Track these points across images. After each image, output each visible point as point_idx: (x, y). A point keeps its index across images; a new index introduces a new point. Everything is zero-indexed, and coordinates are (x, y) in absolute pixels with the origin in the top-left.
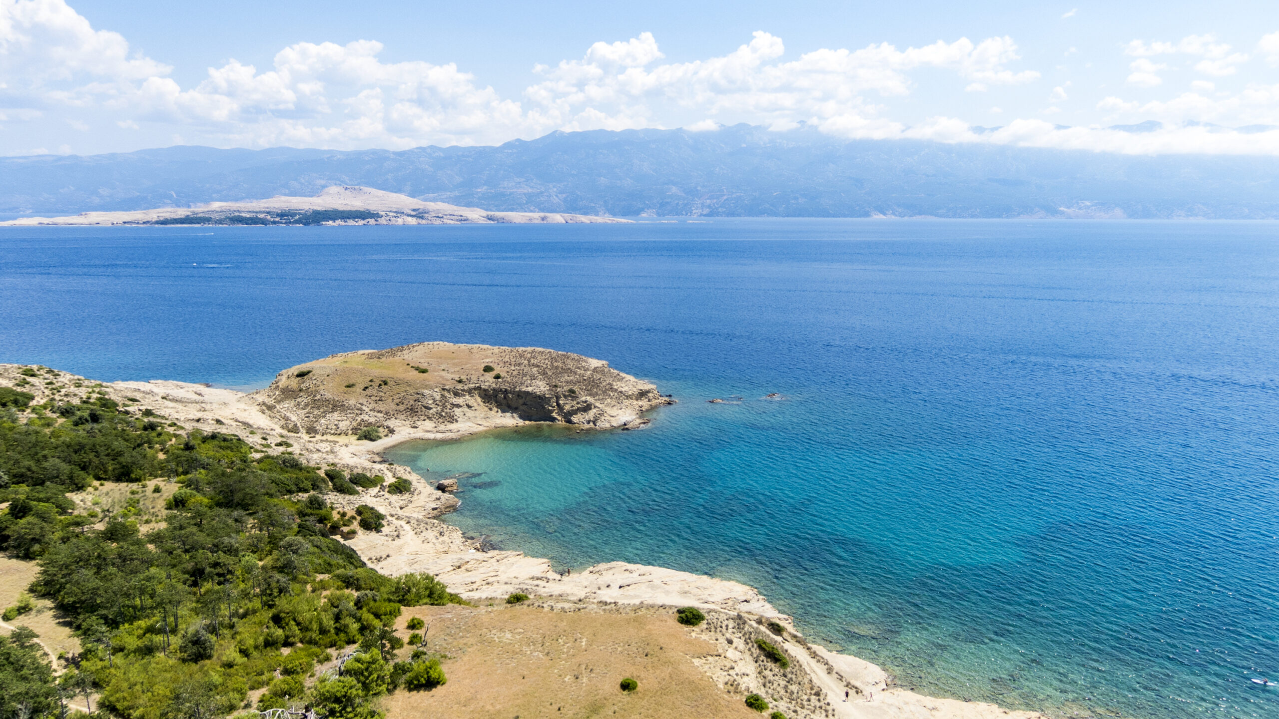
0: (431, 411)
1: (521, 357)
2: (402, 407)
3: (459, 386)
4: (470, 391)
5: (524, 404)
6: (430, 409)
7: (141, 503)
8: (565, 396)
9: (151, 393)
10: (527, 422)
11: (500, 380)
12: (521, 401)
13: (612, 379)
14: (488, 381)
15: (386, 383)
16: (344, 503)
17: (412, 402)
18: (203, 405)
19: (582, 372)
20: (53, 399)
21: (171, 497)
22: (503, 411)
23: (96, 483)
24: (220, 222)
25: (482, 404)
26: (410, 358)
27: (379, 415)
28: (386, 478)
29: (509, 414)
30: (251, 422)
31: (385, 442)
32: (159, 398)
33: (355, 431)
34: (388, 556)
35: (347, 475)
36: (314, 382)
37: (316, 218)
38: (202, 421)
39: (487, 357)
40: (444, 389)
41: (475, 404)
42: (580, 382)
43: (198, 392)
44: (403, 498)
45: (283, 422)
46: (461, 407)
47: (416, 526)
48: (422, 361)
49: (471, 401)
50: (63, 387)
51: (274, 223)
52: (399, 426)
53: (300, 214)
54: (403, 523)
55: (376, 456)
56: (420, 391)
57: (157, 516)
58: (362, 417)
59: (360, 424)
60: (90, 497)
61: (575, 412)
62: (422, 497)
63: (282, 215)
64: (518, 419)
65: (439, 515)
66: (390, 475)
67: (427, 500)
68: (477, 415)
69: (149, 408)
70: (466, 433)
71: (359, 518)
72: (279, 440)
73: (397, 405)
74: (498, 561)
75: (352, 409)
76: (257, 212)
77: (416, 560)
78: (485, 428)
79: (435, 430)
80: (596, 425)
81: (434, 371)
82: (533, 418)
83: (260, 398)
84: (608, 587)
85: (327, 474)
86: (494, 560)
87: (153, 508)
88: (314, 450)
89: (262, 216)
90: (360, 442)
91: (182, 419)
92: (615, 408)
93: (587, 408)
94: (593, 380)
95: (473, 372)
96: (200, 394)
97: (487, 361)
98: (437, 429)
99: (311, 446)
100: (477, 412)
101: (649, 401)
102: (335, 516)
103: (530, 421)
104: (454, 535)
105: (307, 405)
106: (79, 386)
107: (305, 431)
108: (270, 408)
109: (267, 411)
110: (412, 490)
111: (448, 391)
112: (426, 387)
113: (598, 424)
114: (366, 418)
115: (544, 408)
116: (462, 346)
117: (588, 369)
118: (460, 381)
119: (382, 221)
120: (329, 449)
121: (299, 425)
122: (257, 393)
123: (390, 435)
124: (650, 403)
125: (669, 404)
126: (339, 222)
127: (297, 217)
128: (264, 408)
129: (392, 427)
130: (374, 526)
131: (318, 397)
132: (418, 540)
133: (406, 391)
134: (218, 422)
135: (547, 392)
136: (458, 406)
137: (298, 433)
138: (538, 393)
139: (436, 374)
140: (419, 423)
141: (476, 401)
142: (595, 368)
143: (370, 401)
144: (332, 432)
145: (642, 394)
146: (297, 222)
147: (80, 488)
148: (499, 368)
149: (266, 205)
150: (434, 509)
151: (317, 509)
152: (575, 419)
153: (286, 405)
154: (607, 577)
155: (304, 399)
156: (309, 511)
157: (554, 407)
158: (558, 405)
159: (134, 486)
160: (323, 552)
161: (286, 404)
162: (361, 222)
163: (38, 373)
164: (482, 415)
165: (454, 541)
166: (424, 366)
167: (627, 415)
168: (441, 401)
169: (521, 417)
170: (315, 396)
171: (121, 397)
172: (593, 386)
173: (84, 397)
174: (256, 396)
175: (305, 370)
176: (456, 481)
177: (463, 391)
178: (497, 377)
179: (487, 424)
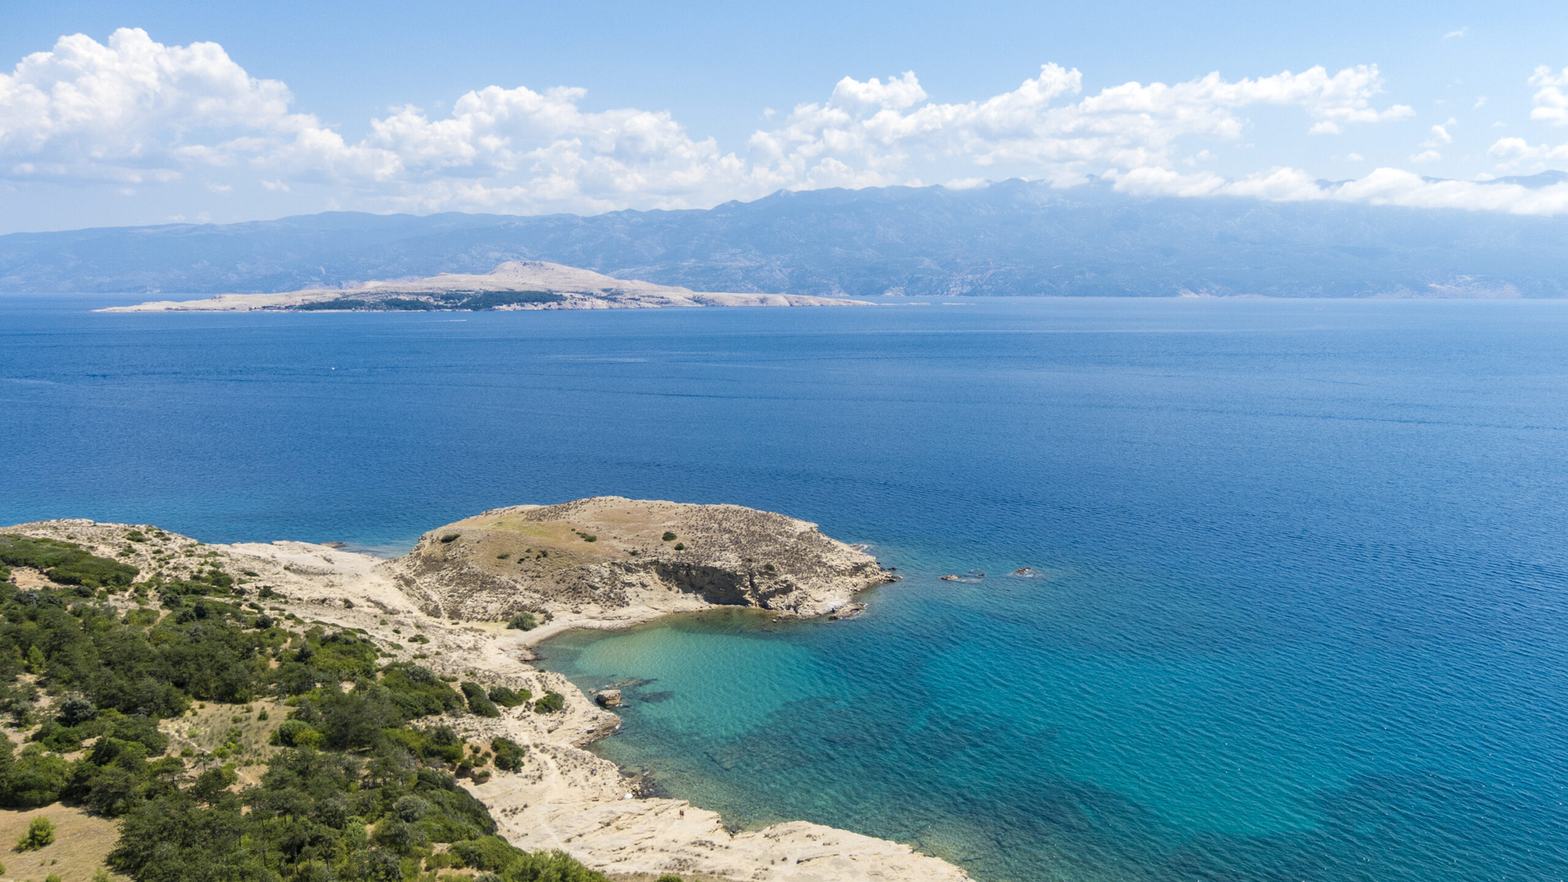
0: (598, 592)
1: (710, 519)
2: (563, 586)
3: (633, 560)
4: (645, 567)
5: (711, 583)
6: (597, 588)
7: (244, 735)
8: (761, 574)
9: (272, 562)
10: (714, 606)
11: (682, 552)
12: (707, 579)
13: (820, 550)
14: (668, 553)
15: (545, 555)
16: (481, 729)
17: (575, 580)
18: (332, 577)
19: (785, 539)
20: (160, 574)
21: (277, 729)
22: (685, 592)
23: (195, 704)
24: (375, 306)
25: (659, 582)
26: (576, 521)
27: (537, 596)
28: (533, 693)
29: (691, 595)
30: (385, 602)
31: (539, 632)
32: (280, 569)
33: (506, 615)
34: (526, 806)
35: (486, 689)
36: (462, 550)
37: (488, 301)
38: (328, 602)
39: (669, 518)
40: (613, 564)
41: (651, 583)
42: (780, 554)
43: (328, 557)
44: (552, 718)
45: (422, 602)
46: (634, 585)
47: (562, 763)
48: (590, 524)
49: (647, 579)
50: (172, 557)
51: (438, 307)
52: (559, 611)
53: (468, 296)
54: (547, 757)
55: (528, 652)
56: (585, 566)
57: (260, 755)
58: (515, 597)
59: (512, 607)
60: (186, 726)
61: (772, 594)
62: (575, 716)
63: (447, 298)
64: (703, 601)
65: (593, 744)
66: (539, 686)
67: (582, 720)
68: (653, 596)
69: (268, 585)
70: (640, 620)
71: (494, 755)
72: (415, 632)
73: (558, 583)
74: (656, 815)
75: (504, 588)
76: (418, 294)
77: (558, 812)
78: (662, 614)
79: (601, 616)
80: (797, 612)
81: (604, 539)
82: (721, 600)
83: (399, 569)
84: (784, 859)
85: (463, 689)
86: (652, 813)
87: (256, 742)
88: (454, 646)
89: (423, 299)
90: (511, 631)
91: (305, 599)
92: (822, 590)
93: (787, 589)
94: (797, 551)
95: (651, 541)
97: (669, 525)
98: (603, 615)
99: (450, 639)
100: (652, 592)
101: (866, 577)
102: (467, 752)
103: (718, 604)
104: (608, 773)
105: (451, 580)
106: (190, 554)
107: (447, 615)
108: (409, 583)
109: (404, 587)
110: (564, 707)
111: (619, 566)
112: (593, 561)
113: (799, 611)
114: (520, 599)
115: (734, 588)
116: (641, 503)
117: (790, 536)
118: (634, 554)
119: (567, 305)
120: (471, 645)
121: (440, 606)
122: (395, 561)
123: (547, 622)
124: (867, 580)
125: (891, 581)
126: (515, 306)
127: (465, 300)
128: (402, 582)
129: (550, 612)
130: (512, 764)
131: (465, 570)
132: (564, 783)
133: (568, 565)
134: (348, 605)
135: (739, 568)
136: (631, 585)
137: (439, 617)
138: (728, 570)
139: (606, 543)
140: (582, 607)
141: (652, 578)
142: (801, 534)
143: (525, 576)
144: (479, 617)
145: (858, 569)
146: (464, 306)
147: (176, 713)
148: (682, 536)
149: (429, 285)
150: (589, 732)
151: (445, 744)
152: (772, 603)
153: (426, 580)
154: (785, 846)
155: (448, 573)
156: (435, 747)
157: (747, 587)
158: (752, 584)
159: (238, 710)
160: (445, 811)
161: (430, 578)
162: (541, 306)
163: (146, 536)
164: (659, 597)
165: (607, 781)
166: (592, 532)
167: (837, 598)
168: (609, 579)
169: (706, 599)
170: (461, 569)
171: (238, 570)
172: (796, 559)
173: (195, 570)
174: (394, 566)
175: (452, 534)
176: (619, 691)
177: (637, 565)
178: (680, 548)
179: (665, 608)
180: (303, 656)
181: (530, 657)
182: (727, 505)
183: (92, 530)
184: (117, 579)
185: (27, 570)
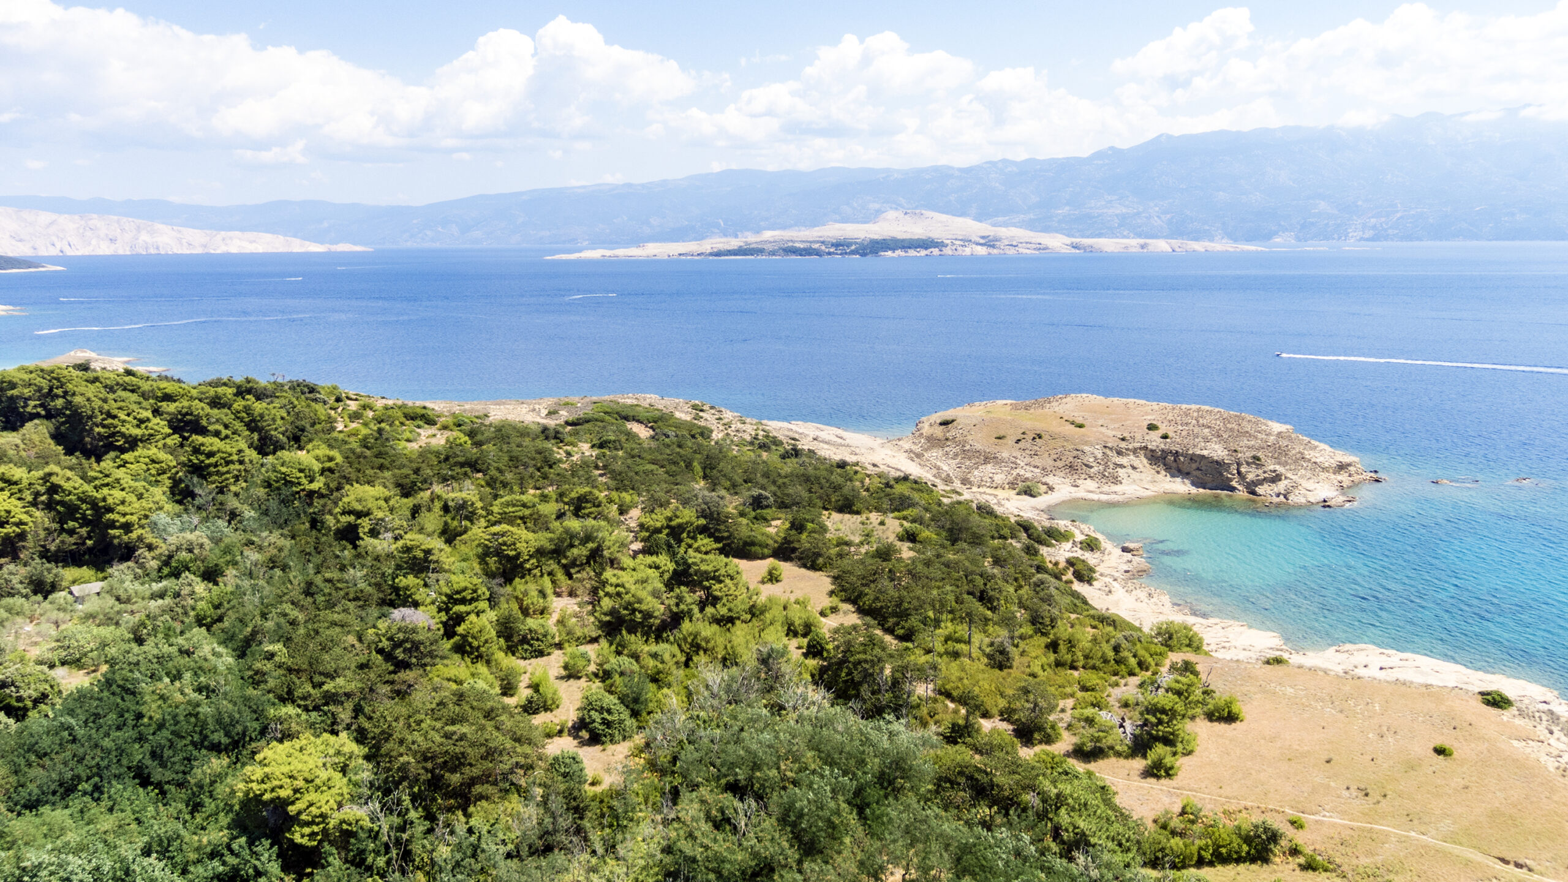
0: (1092, 470)
1: (1186, 416)
2: (1059, 464)
3: (1123, 445)
4: (1135, 451)
6: (1091, 467)
8: (1248, 464)
9: (801, 433)
10: (1201, 490)
11: (1168, 440)
12: (1194, 466)
13: (1302, 447)
14: (1154, 441)
15: (1040, 437)
16: (1051, 554)
17: (1071, 459)
18: (852, 449)
19: (1264, 436)
21: (899, 531)
22: (1173, 476)
25: (1148, 465)
26: (1061, 411)
28: (1075, 535)
29: (1179, 480)
31: (1047, 499)
32: (810, 439)
33: (1012, 485)
34: (1108, 609)
35: (1033, 527)
36: (961, 431)
37: (874, 247)
40: (1105, 447)
41: (1140, 466)
42: (1263, 448)
43: (838, 434)
44: (1099, 555)
45: (935, 471)
46: (1125, 467)
47: (1123, 585)
48: (1076, 414)
49: (1136, 462)
52: (1059, 484)
53: (856, 243)
54: (1109, 580)
55: (1042, 513)
56: (1080, 447)
58: (1018, 471)
59: (1016, 479)
60: (831, 523)
61: (1261, 482)
62: (1113, 556)
63: (837, 245)
64: (1190, 485)
65: (1132, 578)
66: (1075, 531)
67: (1120, 560)
68: (1143, 478)
69: (812, 448)
70: (1133, 496)
71: (1072, 569)
73: (1055, 460)
74: (1223, 629)
75: (1006, 463)
76: (811, 242)
78: (1153, 493)
79: (1098, 491)
80: (1287, 500)
81: (1092, 426)
82: (1209, 485)
83: (907, 445)
84: (1365, 667)
85: (1018, 525)
89: (816, 246)
90: (1021, 497)
92: (1311, 481)
93: (1276, 479)
94: (1280, 447)
95: (1136, 430)
96: (841, 438)
97: (1150, 418)
98: (1101, 490)
100: (1142, 474)
101: (1350, 476)
102: (1051, 564)
103: (1205, 489)
105: (956, 455)
107: (960, 482)
108: (919, 456)
110: (1102, 548)
112: (1086, 443)
113: (1290, 498)
114: (1022, 472)
115: (1221, 475)
117: (1268, 434)
118: (1123, 439)
119: (948, 251)
122: (899, 440)
123: (1050, 492)
124: (1351, 479)
125: (1377, 481)
126: (899, 253)
127: (853, 247)
129: (1051, 484)
130: (1086, 578)
131: (967, 447)
133: (1063, 446)
135: (1225, 458)
136: (1122, 466)
137: (952, 483)
138: (1215, 458)
139: (1095, 429)
140: (1079, 482)
141: (1142, 462)
142: (1280, 433)
143: (1024, 454)
144: (988, 485)
145: (1342, 467)
146: (853, 252)
148: (1164, 427)
149: (820, 234)
150: (1126, 572)
151: (1033, 555)
152: (1260, 490)
154: (1360, 658)
155: (952, 449)
157: (1234, 475)
158: (1239, 473)
159: (860, 518)
161: (936, 453)
162: (923, 253)
163: (705, 408)
164: (1148, 479)
166: (1079, 420)
167: (1326, 490)
168: (1102, 460)
169: (1193, 484)
170: (964, 446)
171: (783, 436)
172: (1280, 453)
173: (753, 433)
174: (900, 443)
175: (950, 418)
176: (1141, 545)
177: (1127, 449)
178: (1165, 437)
179: (1156, 489)
181: (1045, 517)
183: (662, 401)
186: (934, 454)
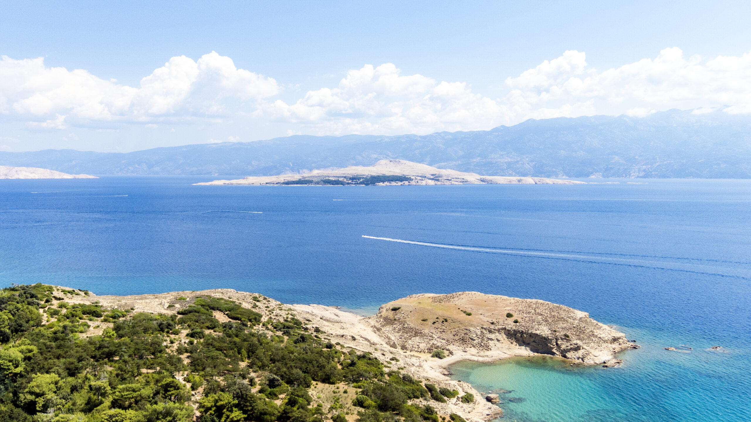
0: (475, 342)
1: (529, 307)
2: (457, 338)
3: (492, 327)
4: (499, 331)
5: (534, 341)
6: (474, 340)
8: (562, 339)
9: (314, 315)
10: (536, 354)
11: (518, 324)
12: (532, 340)
13: (593, 328)
14: (510, 324)
15: (446, 321)
16: (441, 409)
17: (463, 335)
18: (342, 324)
19: (572, 321)
20: (271, 318)
21: (354, 398)
22: (520, 345)
24: (318, 183)
25: (506, 339)
26: (459, 304)
27: (444, 341)
28: (459, 392)
29: (523, 347)
30: (369, 338)
31: (448, 360)
32: (318, 319)
33: (429, 350)
35: (437, 388)
36: (403, 315)
37: (373, 180)
38: (344, 336)
39: (507, 306)
40: (482, 328)
41: (502, 339)
42: (571, 329)
43: (336, 314)
44: (471, 406)
45: (387, 340)
46: (493, 340)
48: (467, 306)
49: (500, 337)
52: (456, 350)
55: (444, 370)
56: (468, 328)
58: (433, 341)
59: (432, 346)
61: (569, 350)
62: (480, 406)
63: (353, 178)
64: (530, 351)
65: (491, 419)
66: (460, 389)
67: (483, 408)
68: (504, 346)
69: (317, 326)
70: (497, 358)
72: (391, 356)
73: (454, 335)
75: (427, 336)
78: (509, 356)
79: (477, 355)
80: (583, 361)
81: (476, 315)
82: (540, 351)
83: (373, 322)
85: (426, 387)
88: (411, 364)
89: (341, 179)
90: (434, 359)
91: (334, 334)
92: (597, 350)
93: (577, 348)
94: (580, 328)
95: (500, 317)
96: (337, 316)
97: (508, 310)
98: (479, 354)
99: (407, 360)
100: (503, 344)
101: (620, 344)
102: (440, 419)
103: (538, 353)
105: (400, 330)
106: (281, 309)
107: (400, 348)
108: (379, 330)
109: (377, 332)
110: (474, 401)
111: (485, 329)
112: (472, 325)
113: (585, 361)
114: (435, 342)
115: (547, 345)
116: (491, 297)
117: (575, 319)
118: (492, 323)
120: (418, 364)
121: (396, 343)
122: (369, 318)
123: (450, 355)
124: (620, 346)
125: (634, 348)
126: (386, 183)
127: (362, 180)
128: (375, 329)
129: (451, 350)
131: (406, 326)
133: (459, 327)
134: (354, 339)
135: (549, 335)
136: (491, 339)
137: (396, 348)
138: (544, 336)
139: (477, 317)
140: (467, 349)
141: (502, 337)
142: (580, 318)
143: (437, 331)
144: (416, 350)
145: (615, 340)
146: (361, 183)
148: (516, 315)
149: (344, 172)
150: (488, 415)
151: (430, 414)
152: (568, 355)
155: (397, 326)
156: (427, 415)
157: (554, 345)
158: (557, 344)
162: (400, 183)
163: (260, 299)
164: (506, 347)
166: (469, 311)
167: (606, 355)
168: (481, 336)
169: (532, 350)
170: (404, 325)
171: (302, 318)
172: (580, 332)
173: (285, 317)
174: (370, 320)
175: (397, 307)
176: (498, 395)
177: (494, 330)
178: (516, 322)
179: (510, 353)
180: (353, 364)
181: (446, 373)
182: (536, 300)
183: (237, 295)
184: (255, 319)
185: (218, 312)
186: (388, 329)
